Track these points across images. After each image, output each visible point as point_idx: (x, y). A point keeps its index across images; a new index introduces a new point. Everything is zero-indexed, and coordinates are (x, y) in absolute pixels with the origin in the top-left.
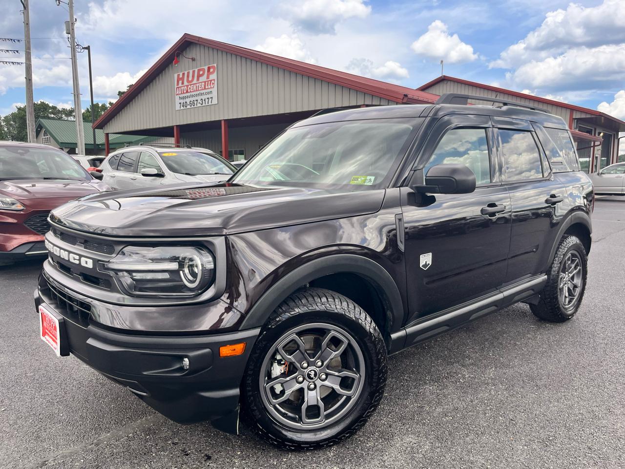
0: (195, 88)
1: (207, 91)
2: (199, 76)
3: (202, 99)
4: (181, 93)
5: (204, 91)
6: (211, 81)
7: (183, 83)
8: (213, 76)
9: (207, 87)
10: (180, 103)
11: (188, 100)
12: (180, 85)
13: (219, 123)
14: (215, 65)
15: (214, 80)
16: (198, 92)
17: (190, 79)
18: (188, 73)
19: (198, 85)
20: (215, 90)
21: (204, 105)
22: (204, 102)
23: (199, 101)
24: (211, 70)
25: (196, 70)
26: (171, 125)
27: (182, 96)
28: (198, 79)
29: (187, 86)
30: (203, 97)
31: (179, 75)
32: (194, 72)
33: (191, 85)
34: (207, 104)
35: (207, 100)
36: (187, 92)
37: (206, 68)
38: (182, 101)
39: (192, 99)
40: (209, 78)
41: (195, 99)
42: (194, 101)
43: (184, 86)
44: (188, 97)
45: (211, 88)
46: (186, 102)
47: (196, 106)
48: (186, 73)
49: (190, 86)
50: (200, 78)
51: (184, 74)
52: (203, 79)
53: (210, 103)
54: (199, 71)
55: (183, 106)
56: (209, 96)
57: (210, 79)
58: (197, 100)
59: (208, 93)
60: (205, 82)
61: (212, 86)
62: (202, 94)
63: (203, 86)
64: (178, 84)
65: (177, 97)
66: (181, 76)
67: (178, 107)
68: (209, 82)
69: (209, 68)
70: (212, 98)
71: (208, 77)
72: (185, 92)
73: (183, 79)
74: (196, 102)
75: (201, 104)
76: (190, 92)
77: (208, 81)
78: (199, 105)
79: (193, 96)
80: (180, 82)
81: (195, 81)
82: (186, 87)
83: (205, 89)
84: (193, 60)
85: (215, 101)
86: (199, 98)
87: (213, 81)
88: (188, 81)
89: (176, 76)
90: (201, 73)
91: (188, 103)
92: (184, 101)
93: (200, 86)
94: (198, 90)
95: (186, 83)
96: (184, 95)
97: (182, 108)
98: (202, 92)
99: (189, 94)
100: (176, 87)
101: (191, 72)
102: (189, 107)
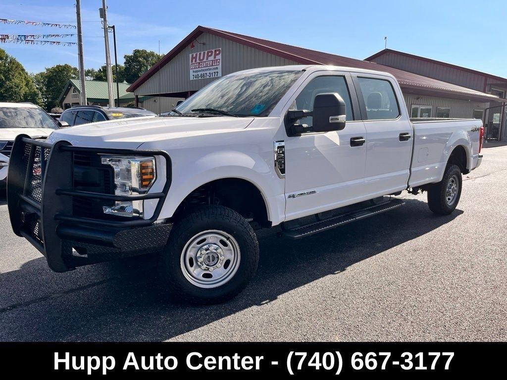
0: (205, 64)
1: (214, 67)
2: (208, 56)
4: (195, 68)
5: (212, 68)
7: (196, 61)
8: (219, 57)
9: (214, 64)
10: (193, 75)
11: (199, 73)
12: (194, 62)
14: (221, 49)
15: (219, 59)
16: (207, 68)
18: (200, 54)
19: (207, 62)
20: (220, 67)
21: (211, 77)
22: (211, 75)
23: (208, 74)
24: (218, 52)
25: (206, 52)
26: (186, 91)
27: (194, 70)
28: (207, 59)
29: (199, 63)
30: (211, 72)
32: (204, 53)
33: (202, 62)
34: (213, 77)
36: (199, 67)
37: (213, 51)
38: (195, 74)
39: (202, 73)
41: (205, 72)
42: (204, 74)
43: (197, 63)
44: (199, 71)
45: (217, 65)
47: (205, 78)
48: (198, 53)
50: (209, 58)
51: (196, 55)
52: (211, 58)
53: (216, 76)
54: (208, 53)
55: (196, 77)
56: (216, 71)
57: (217, 59)
58: (206, 74)
59: (215, 69)
60: (212, 61)
62: (210, 70)
63: (211, 64)
64: (192, 61)
65: (191, 71)
66: (194, 56)
67: (191, 78)
68: (215, 61)
69: (216, 51)
71: (215, 57)
72: (197, 67)
73: (196, 58)
76: (201, 67)
78: (208, 77)
79: (203, 70)
80: (194, 60)
81: (205, 60)
83: (212, 66)
84: (204, 44)
85: (220, 75)
86: (208, 72)
87: (218, 61)
88: (200, 59)
89: (191, 55)
90: (210, 54)
91: (200, 76)
92: (197, 74)
93: (209, 64)
94: (207, 66)
95: (198, 61)
96: (197, 70)
97: (195, 79)
98: (210, 68)
99: (200, 69)
100: (190, 63)
101: (202, 53)
102: (200, 78)
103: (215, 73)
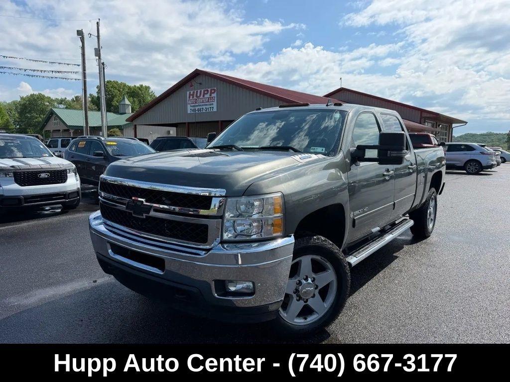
0: (201, 101)
1: (211, 103)
2: (204, 94)
4: (192, 103)
5: (208, 103)
6: (212, 97)
7: (193, 97)
8: (214, 95)
9: (209, 101)
10: (191, 109)
11: (197, 108)
13: (218, 122)
14: (216, 88)
16: (204, 104)
17: (198, 95)
18: (197, 92)
19: (203, 99)
20: (215, 103)
21: (207, 111)
22: (207, 109)
23: (204, 109)
24: (213, 91)
26: (184, 122)
27: (192, 105)
28: (203, 96)
30: (207, 107)
31: (190, 93)
32: (201, 91)
33: (198, 99)
34: (209, 111)
35: (209, 109)
36: (196, 103)
37: (209, 90)
39: (199, 107)
44: (196, 106)
47: (202, 112)
51: (194, 92)
52: (207, 96)
53: (212, 111)
54: (204, 91)
56: (212, 106)
60: (208, 98)
61: (213, 101)
62: (206, 105)
63: (207, 100)
64: (189, 98)
65: (189, 106)
66: (192, 93)
67: (189, 112)
68: (210, 98)
69: (211, 90)
70: (213, 107)
71: (210, 95)
72: (194, 103)
73: (193, 95)
74: (202, 109)
78: (204, 111)
79: (200, 106)
80: (191, 97)
81: (202, 97)
82: (195, 100)
84: (200, 84)
85: (215, 110)
86: (204, 107)
87: (214, 98)
89: (188, 93)
90: (206, 92)
91: (197, 109)
92: (194, 108)
93: (205, 100)
94: (204, 102)
95: (195, 98)
96: (194, 105)
97: (192, 112)
98: (206, 103)
99: (197, 104)
100: (188, 100)
101: (199, 91)
102: (197, 112)
103: (210, 108)
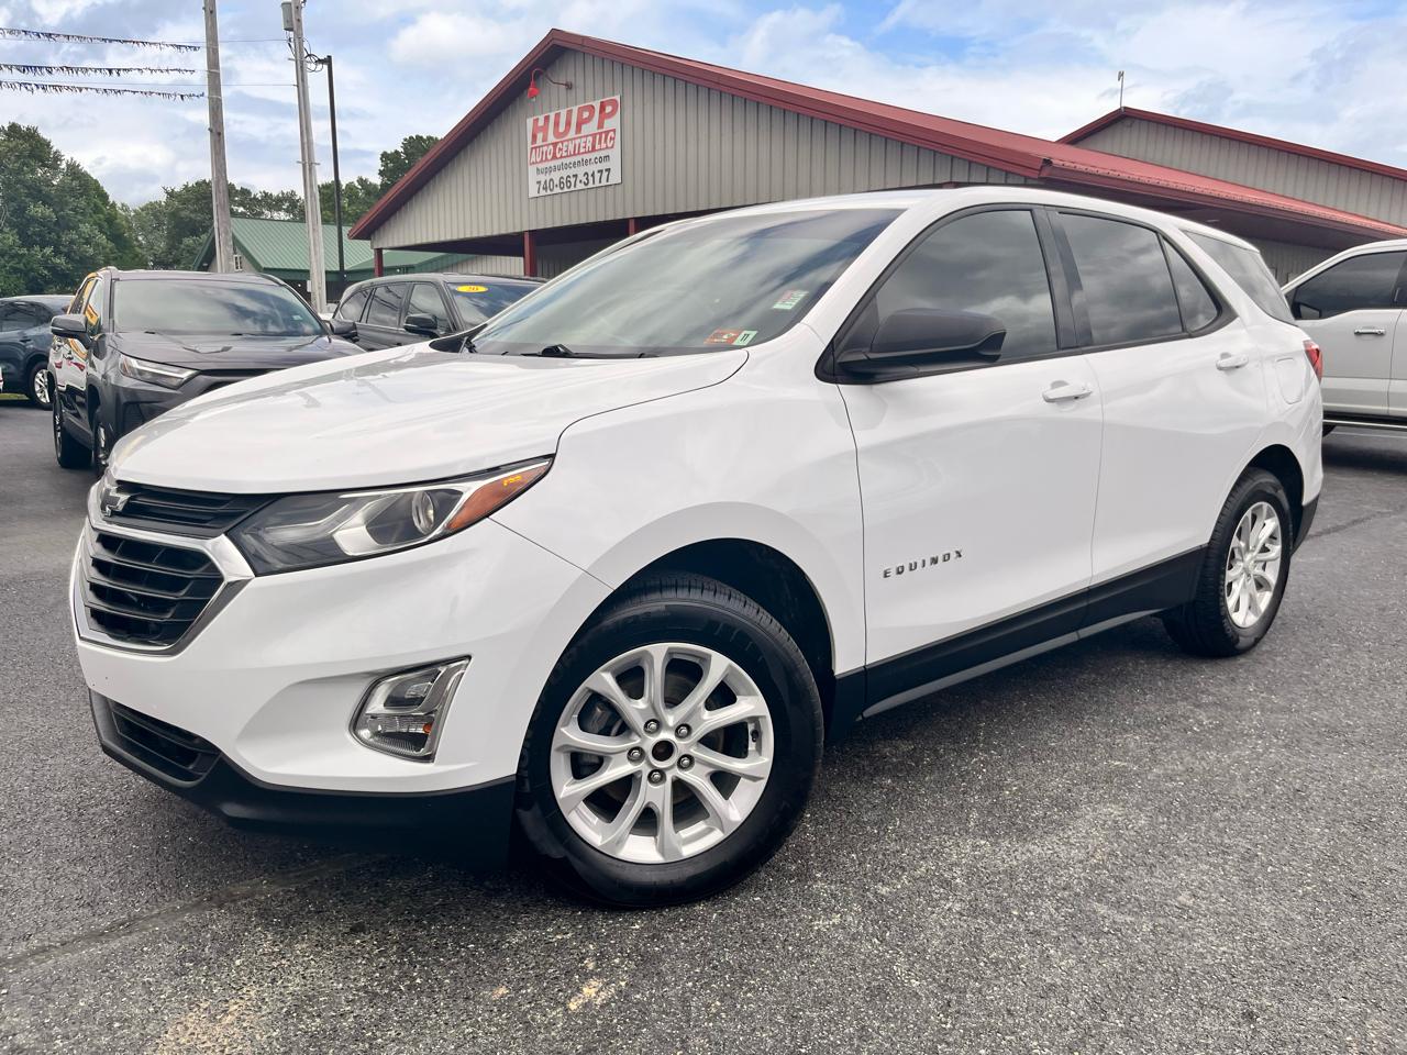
0: (571, 148)
1: (598, 155)
2: (581, 122)
3: (586, 173)
4: (542, 161)
5: (593, 156)
6: (607, 133)
7: (544, 139)
8: (613, 123)
9: (597, 147)
10: (539, 183)
11: (556, 176)
12: (539, 142)
13: (624, 223)
14: (618, 98)
15: (614, 131)
16: (579, 158)
17: (562, 128)
18: (558, 116)
19: (577, 142)
20: (615, 154)
21: (591, 185)
22: (591, 179)
23: (581, 177)
24: (608, 109)
25: (575, 110)
26: (518, 230)
27: (541, 166)
28: (579, 129)
29: (555, 145)
30: (590, 169)
31: (536, 121)
32: (569, 113)
33: (562, 142)
34: (597, 184)
35: (597, 176)
36: (554, 157)
37: (596, 104)
38: (543, 178)
39: (564, 173)
40: (602, 127)
41: (571, 172)
42: (569, 176)
43: (548, 145)
44: (555, 169)
45: (607, 147)
46: (551, 180)
47: (572, 188)
48: (552, 115)
49: (560, 145)
50: (584, 127)
51: (547, 118)
52: (590, 128)
53: (604, 183)
54: (581, 111)
55: (545, 189)
56: (603, 166)
57: (606, 128)
58: (575, 176)
59: (601, 160)
60: (594, 135)
61: (610, 145)
62: (586, 162)
63: (589, 145)
64: (534, 137)
65: (532, 170)
66: (541, 123)
67: (533, 192)
68: (603, 135)
69: (603, 105)
70: (608, 170)
71: (600, 125)
72: (549, 157)
73: (545, 129)
74: (572, 180)
75: (586, 184)
76: (561, 157)
77: (600, 134)
78: (580, 186)
79: (567, 166)
80: (540, 136)
81: (572, 134)
82: (551, 147)
83: (594, 149)
84: (569, 86)
85: (615, 178)
86: (580, 171)
87: (611, 134)
88: (557, 134)
89: (530, 122)
90: (586, 115)
91: (556, 182)
92: (548, 178)
93: (582, 145)
94: (579, 153)
95: (551, 138)
96: (547, 165)
97: (543, 193)
98: (586, 157)
99: (558, 163)
100: (530, 146)
101: (563, 113)
102: (557, 190)
103: (600, 171)
